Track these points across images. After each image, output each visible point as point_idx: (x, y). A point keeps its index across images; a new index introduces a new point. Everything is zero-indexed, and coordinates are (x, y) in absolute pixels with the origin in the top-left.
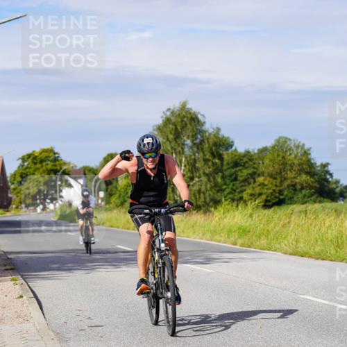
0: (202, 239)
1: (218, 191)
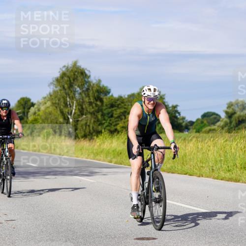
0: (87, 158)
1: (99, 125)
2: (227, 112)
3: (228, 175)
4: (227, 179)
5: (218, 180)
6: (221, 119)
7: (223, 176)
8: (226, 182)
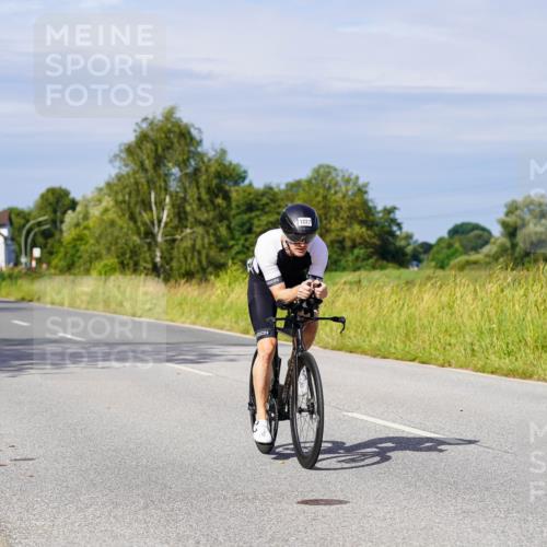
0: (194, 323)
1: (221, 250)
2: (504, 225)
3: (506, 363)
4: (505, 372)
5: (485, 375)
6: (492, 240)
7: (497, 366)
8: (504, 378)
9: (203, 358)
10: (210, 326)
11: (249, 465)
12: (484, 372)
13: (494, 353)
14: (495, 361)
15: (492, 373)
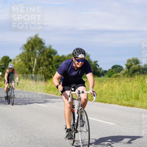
2: (127, 65)
3: (127, 103)
4: (127, 105)
5: (122, 106)
6: (123, 69)
7: (124, 103)
8: (126, 107)
9: (45, 102)
10: (47, 93)
11: (58, 131)
12: (121, 105)
13: (124, 100)
14: (124, 102)
15: (123, 105)
